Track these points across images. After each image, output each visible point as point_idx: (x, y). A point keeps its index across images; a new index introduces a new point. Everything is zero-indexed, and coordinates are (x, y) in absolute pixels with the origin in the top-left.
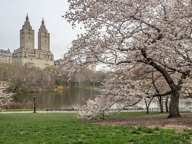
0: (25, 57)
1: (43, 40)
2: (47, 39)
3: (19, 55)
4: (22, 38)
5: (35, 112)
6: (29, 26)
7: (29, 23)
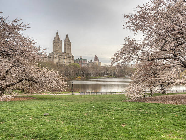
0: (56, 58)
1: (67, 46)
2: (70, 46)
3: (52, 56)
4: (54, 46)
5: (73, 94)
6: (59, 38)
7: (58, 36)
